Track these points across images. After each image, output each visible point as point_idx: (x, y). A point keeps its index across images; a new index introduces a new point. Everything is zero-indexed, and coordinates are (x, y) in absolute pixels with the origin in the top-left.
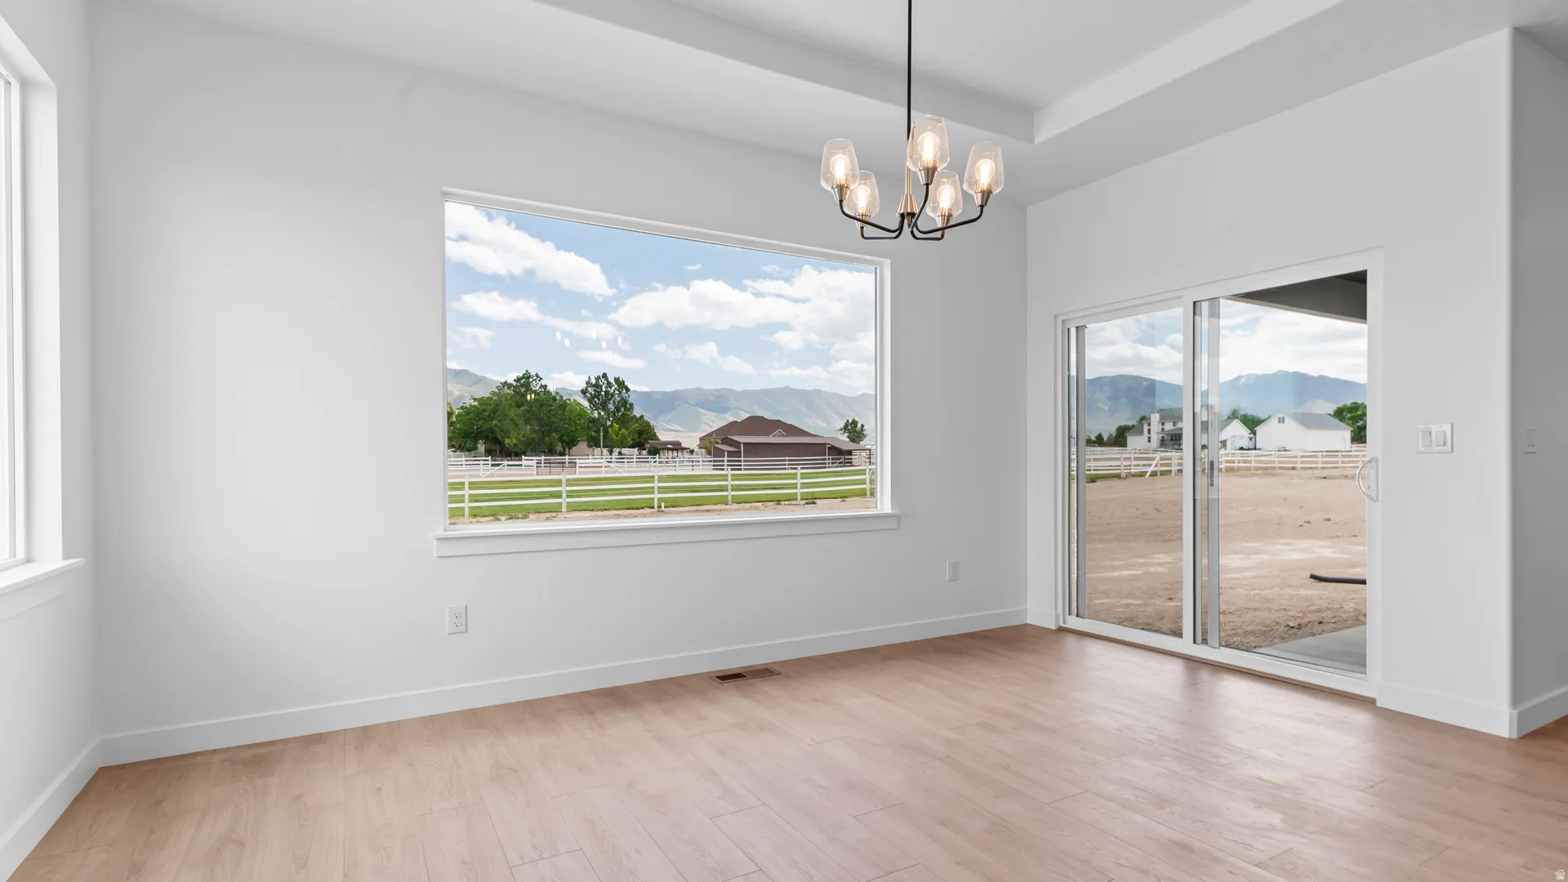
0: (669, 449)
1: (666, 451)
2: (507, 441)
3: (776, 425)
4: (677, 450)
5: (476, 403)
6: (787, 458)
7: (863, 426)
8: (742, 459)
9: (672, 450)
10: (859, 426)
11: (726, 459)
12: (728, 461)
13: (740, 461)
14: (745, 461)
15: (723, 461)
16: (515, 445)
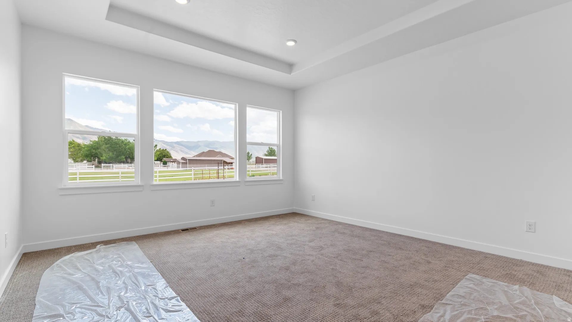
0: (171, 162)
1: (170, 162)
2: (101, 158)
3: (220, 153)
4: (174, 162)
5: (91, 143)
6: (206, 165)
7: (251, 154)
8: (188, 165)
9: (172, 162)
10: (250, 154)
11: (181, 165)
12: (182, 166)
13: (187, 166)
14: (189, 166)
15: (180, 166)
16: (105, 160)
